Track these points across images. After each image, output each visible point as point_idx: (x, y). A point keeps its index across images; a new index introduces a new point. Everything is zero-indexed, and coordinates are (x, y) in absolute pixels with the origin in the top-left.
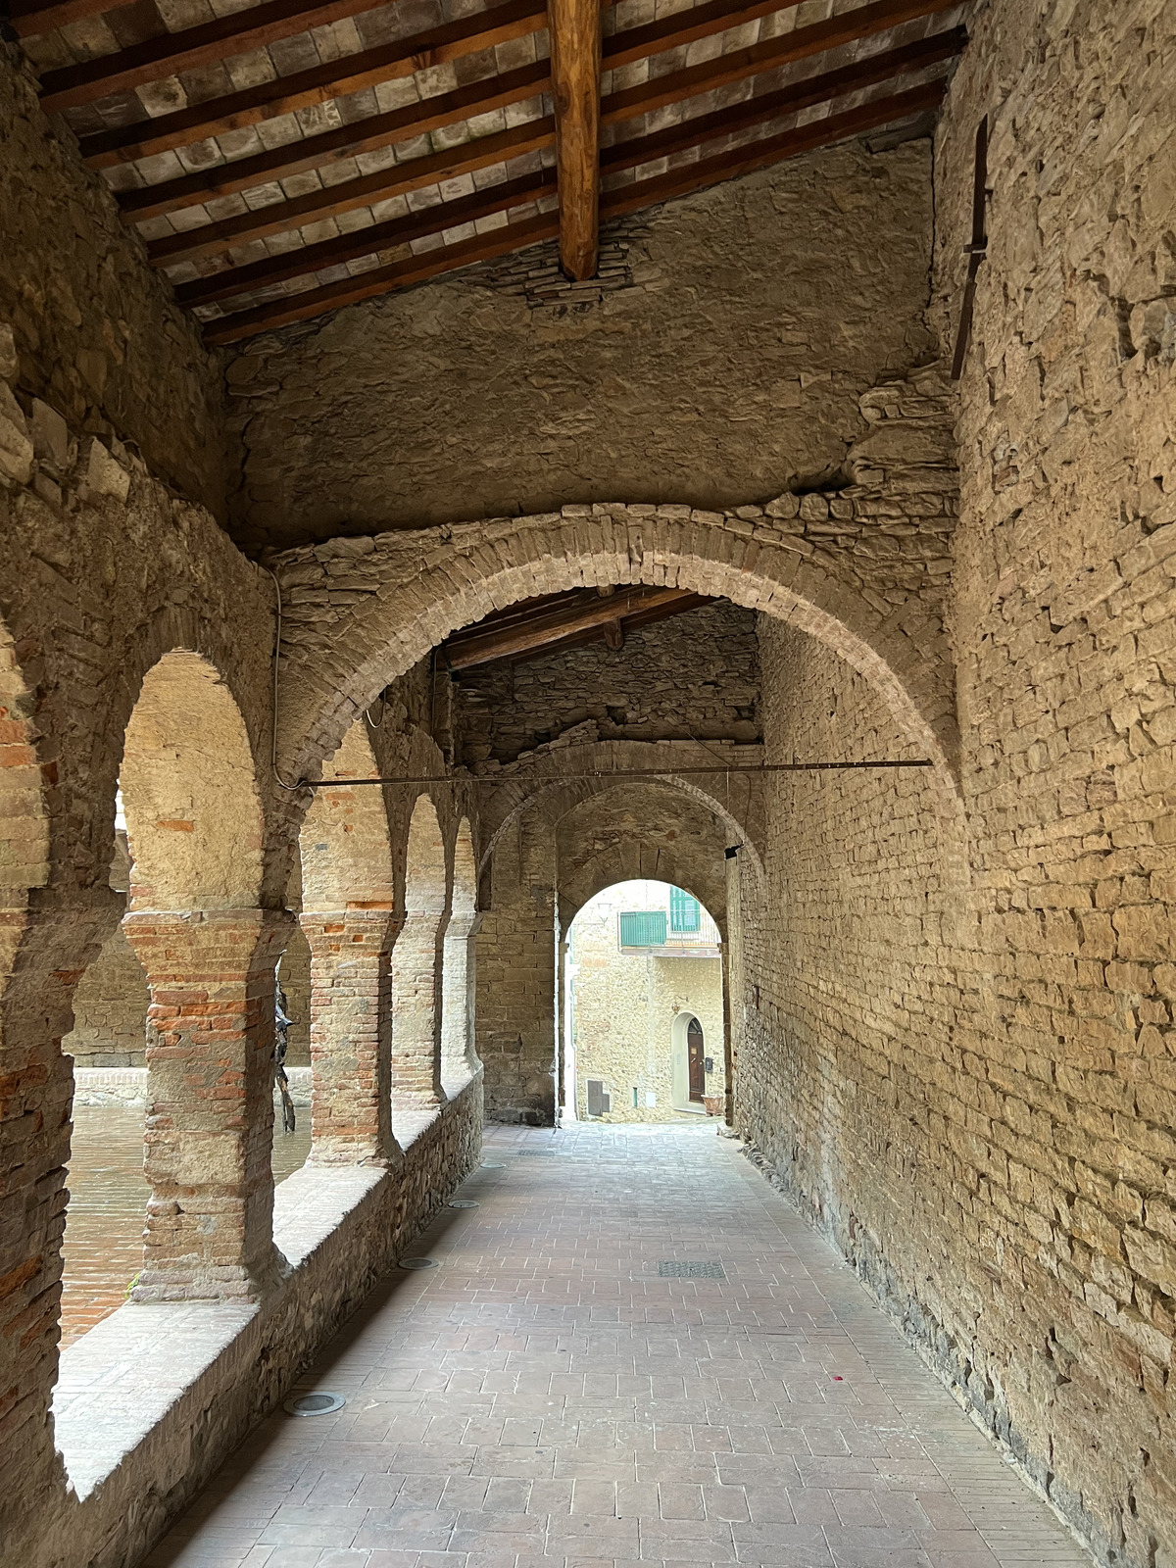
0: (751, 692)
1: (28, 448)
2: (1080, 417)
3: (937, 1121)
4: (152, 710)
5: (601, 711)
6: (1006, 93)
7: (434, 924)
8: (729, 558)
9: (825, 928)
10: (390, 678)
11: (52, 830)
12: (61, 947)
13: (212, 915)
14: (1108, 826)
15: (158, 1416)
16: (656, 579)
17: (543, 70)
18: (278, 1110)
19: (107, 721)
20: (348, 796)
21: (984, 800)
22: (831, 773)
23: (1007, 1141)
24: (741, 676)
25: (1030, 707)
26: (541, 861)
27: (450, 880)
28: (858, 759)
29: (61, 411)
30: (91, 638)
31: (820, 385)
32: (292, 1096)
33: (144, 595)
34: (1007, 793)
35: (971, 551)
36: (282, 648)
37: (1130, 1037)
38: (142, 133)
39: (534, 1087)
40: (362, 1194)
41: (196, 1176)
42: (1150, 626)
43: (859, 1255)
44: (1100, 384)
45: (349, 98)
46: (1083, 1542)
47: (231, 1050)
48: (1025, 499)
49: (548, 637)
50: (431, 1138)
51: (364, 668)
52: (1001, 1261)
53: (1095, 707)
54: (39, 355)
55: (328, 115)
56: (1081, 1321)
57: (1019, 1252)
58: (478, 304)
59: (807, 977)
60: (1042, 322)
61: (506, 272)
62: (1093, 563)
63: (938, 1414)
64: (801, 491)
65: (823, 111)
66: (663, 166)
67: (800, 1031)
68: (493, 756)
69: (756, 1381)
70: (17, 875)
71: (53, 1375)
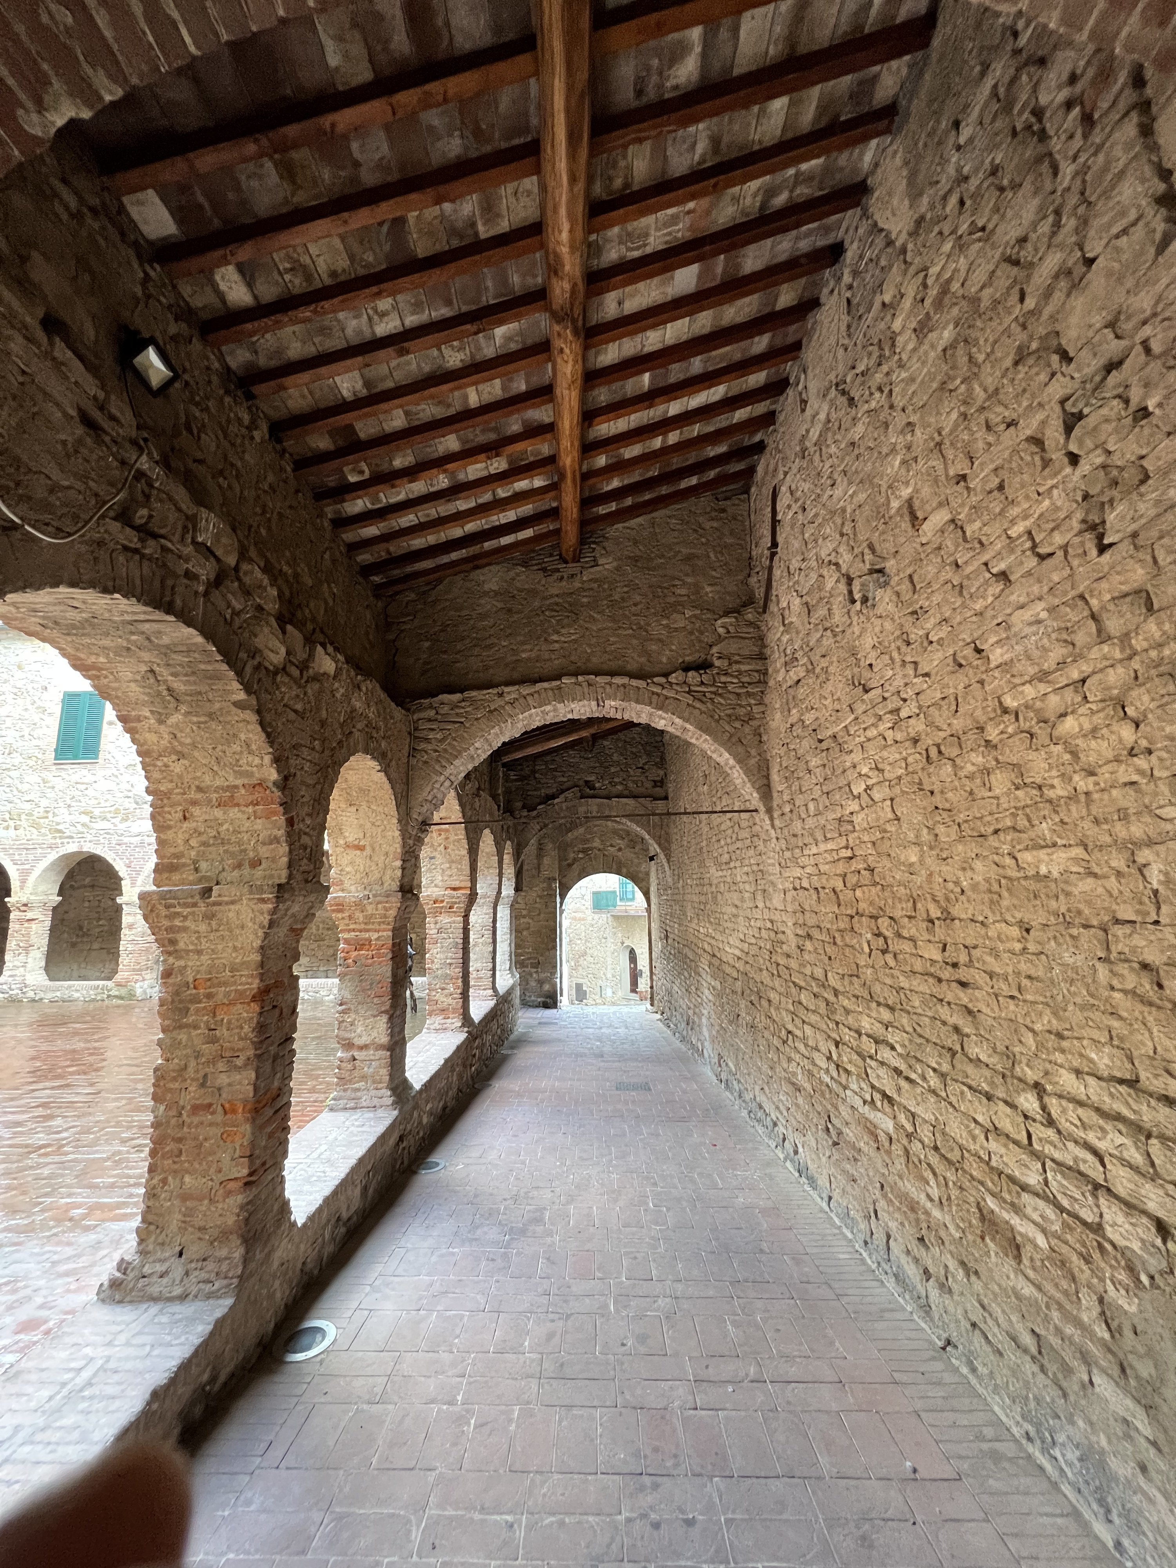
0: (662, 773)
1: (283, 651)
2: (829, 633)
3: (764, 1003)
4: (344, 786)
5: (581, 783)
6: (786, 474)
7: (492, 899)
8: (650, 704)
9: (703, 898)
10: (470, 767)
11: (290, 852)
12: (293, 915)
13: (375, 896)
14: (851, 844)
15: (343, 1175)
16: (612, 714)
17: (552, 460)
18: (409, 1002)
19: (321, 792)
20: (447, 831)
21: (786, 831)
22: (704, 817)
23: (802, 1013)
24: (656, 764)
25: (808, 782)
26: (550, 864)
27: (500, 875)
28: (718, 809)
29: (301, 631)
30: (313, 749)
31: (695, 616)
32: (416, 994)
33: (342, 726)
34: (797, 826)
35: (775, 700)
36: (413, 752)
37: (866, 956)
38: (346, 490)
39: (547, 987)
40: (454, 1048)
41: (364, 1040)
42: (869, 740)
43: (724, 1076)
44: (838, 617)
45: (453, 473)
46: (850, 1235)
47: (384, 970)
48: (802, 674)
49: (554, 744)
50: (492, 1016)
51: (457, 762)
52: (801, 1079)
53: (842, 782)
54: (290, 602)
55: (442, 481)
56: (845, 1111)
57: (810, 1074)
58: (518, 575)
59: (693, 925)
60: (808, 585)
61: (532, 559)
62: (838, 707)
63: (768, 1164)
64: (686, 669)
65: (694, 481)
66: (613, 506)
67: (690, 955)
68: (524, 807)
69: (670, 1148)
70: (271, 876)
71: (285, 1154)
